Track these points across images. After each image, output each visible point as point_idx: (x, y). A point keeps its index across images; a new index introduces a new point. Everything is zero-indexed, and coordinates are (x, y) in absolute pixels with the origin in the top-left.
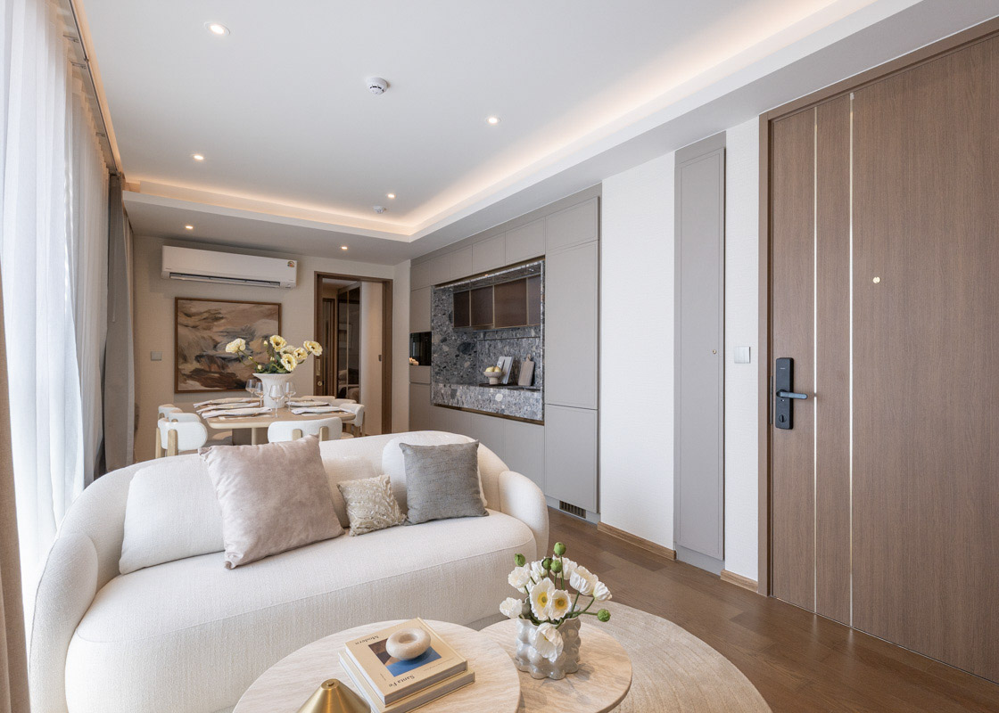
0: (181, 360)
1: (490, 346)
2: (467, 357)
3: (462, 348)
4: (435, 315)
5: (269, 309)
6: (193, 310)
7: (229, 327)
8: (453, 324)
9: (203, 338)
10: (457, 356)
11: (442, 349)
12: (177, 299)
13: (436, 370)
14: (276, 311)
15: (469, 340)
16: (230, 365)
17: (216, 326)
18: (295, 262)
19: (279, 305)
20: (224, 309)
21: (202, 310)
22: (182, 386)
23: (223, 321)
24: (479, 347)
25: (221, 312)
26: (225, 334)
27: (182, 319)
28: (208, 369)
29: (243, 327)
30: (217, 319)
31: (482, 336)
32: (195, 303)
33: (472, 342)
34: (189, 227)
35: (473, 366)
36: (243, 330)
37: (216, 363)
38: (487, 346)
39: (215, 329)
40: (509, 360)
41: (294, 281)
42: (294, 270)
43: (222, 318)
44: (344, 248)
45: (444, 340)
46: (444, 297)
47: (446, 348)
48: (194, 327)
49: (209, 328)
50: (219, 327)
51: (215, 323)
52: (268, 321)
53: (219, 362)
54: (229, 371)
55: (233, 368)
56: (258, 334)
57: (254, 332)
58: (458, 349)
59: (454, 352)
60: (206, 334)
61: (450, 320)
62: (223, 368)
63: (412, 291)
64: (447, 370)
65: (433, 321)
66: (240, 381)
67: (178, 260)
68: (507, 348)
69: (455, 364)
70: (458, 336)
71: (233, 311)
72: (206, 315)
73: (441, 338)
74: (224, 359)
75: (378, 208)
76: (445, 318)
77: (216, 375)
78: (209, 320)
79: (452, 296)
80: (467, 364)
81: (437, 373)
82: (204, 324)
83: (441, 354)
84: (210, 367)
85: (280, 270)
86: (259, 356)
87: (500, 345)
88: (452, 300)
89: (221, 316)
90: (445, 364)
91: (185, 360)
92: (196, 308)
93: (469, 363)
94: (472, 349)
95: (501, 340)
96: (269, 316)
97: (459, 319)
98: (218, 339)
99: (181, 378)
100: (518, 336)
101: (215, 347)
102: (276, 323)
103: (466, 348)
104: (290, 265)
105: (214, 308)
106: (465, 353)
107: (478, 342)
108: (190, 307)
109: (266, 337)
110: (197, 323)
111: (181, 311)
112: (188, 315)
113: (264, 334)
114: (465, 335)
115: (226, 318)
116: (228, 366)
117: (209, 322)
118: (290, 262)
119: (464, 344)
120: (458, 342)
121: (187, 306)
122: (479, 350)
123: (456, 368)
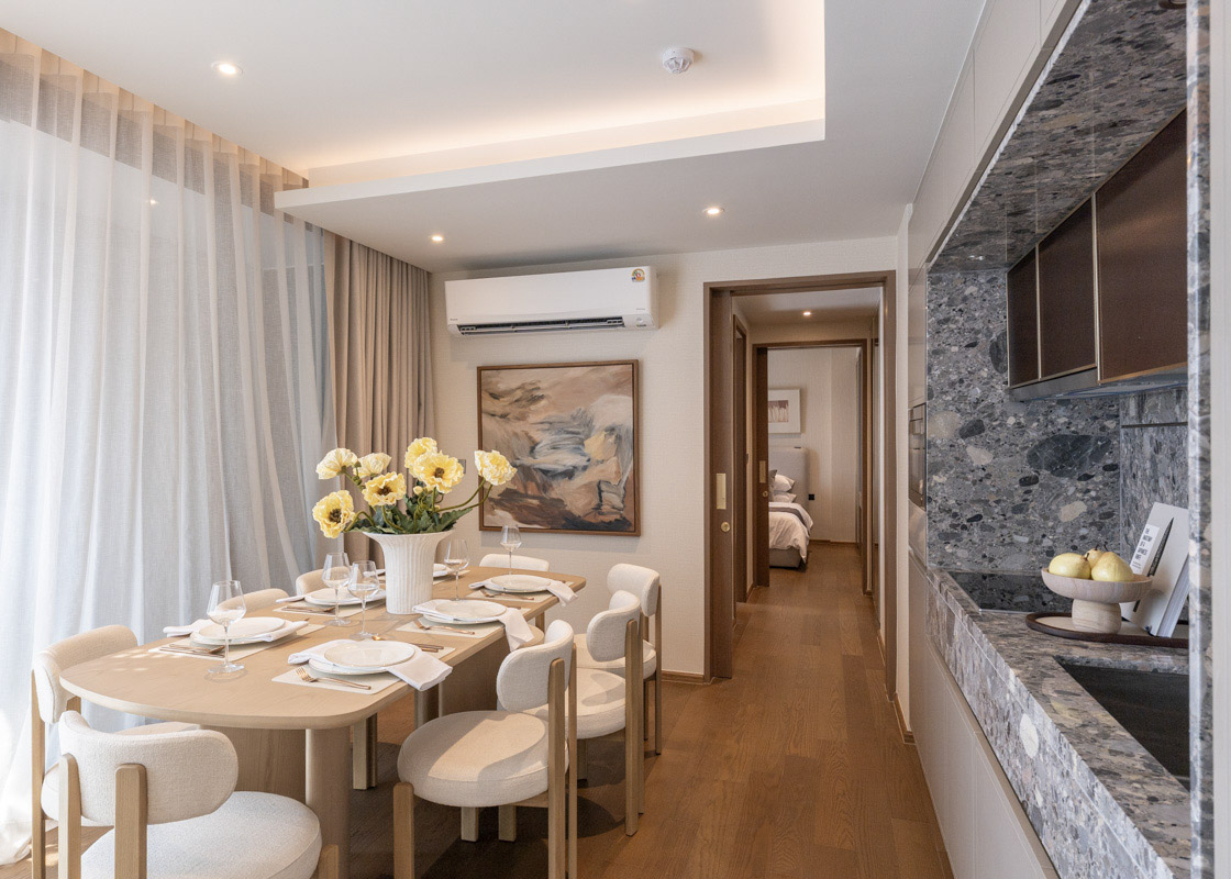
1: (1159, 448)
2: (1070, 486)
3: (1048, 453)
4: (935, 353)
5: (616, 375)
6: (502, 387)
7: (553, 414)
8: (1007, 376)
9: (516, 434)
10: (1026, 482)
11: (966, 460)
12: (480, 370)
13: (945, 526)
14: (632, 376)
15: (1080, 426)
16: (554, 483)
17: (537, 413)
18: (646, 270)
19: (635, 365)
20: (545, 379)
21: (514, 385)
22: (490, 520)
23: (543, 402)
24: (1125, 449)
25: (540, 385)
26: (546, 426)
27: (488, 404)
28: (522, 491)
29: (574, 412)
30: (535, 400)
31: (1133, 411)
32: (503, 373)
33: (1093, 430)
34: (437, 238)
35: (1101, 519)
36: (574, 418)
37: (532, 479)
39: (532, 418)
41: (651, 311)
42: (645, 288)
43: (542, 397)
44: (714, 211)
45: (973, 430)
46: (971, 290)
47: (978, 456)
48: (503, 416)
49: (522, 417)
50: (539, 413)
51: (533, 407)
52: (615, 397)
53: (538, 477)
54: (554, 494)
55: (560, 490)
56: (599, 423)
57: (591, 421)
58: (1033, 458)
59: (1015, 468)
60: (519, 427)
61: (996, 360)
62: (545, 490)
64: (984, 528)
65: (929, 369)
66: (569, 513)
69: (1018, 509)
70: (1031, 415)
71: (559, 383)
72: (519, 394)
73: (959, 421)
74: (545, 472)
76: (979, 358)
77: (535, 502)
78: (524, 403)
79: (1003, 279)
80: (1072, 511)
81: (946, 537)
82: (515, 411)
83: (962, 476)
84: (525, 487)
85: (617, 293)
86: (600, 467)
88: (1002, 294)
89: (539, 393)
90: (978, 509)
92: (506, 382)
93: (1079, 508)
94: (1096, 456)
96: (616, 387)
98: (537, 436)
99: (487, 505)
101: (532, 449)
102: (627, 401)
103: (1070, 454)
104: (637, 277)
105: (529, 380)
106: (1059, 473)
107: (1122, 431)
108: (498, 383)
109: (611, 430)
110: (508, 409)
111: (486, 391)
112: (495, 396)
113: (609, 424)
114: (1061, 411)
115: (548, 397)
116: (551, 486)
117: (524, 406)
118: (635, 273)
119: (1057, 439)
120: (1034, 434)
121: (494, 380)
122: (1127, 463)
123: (1025, 523)
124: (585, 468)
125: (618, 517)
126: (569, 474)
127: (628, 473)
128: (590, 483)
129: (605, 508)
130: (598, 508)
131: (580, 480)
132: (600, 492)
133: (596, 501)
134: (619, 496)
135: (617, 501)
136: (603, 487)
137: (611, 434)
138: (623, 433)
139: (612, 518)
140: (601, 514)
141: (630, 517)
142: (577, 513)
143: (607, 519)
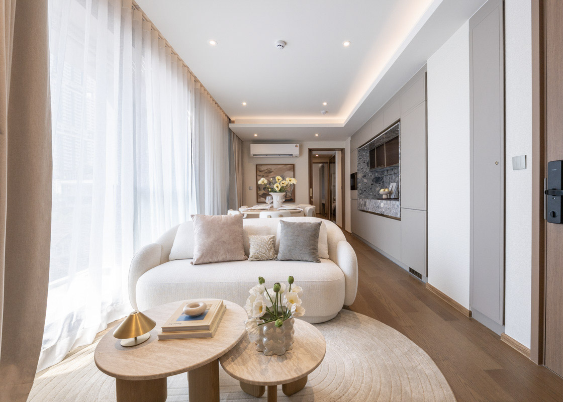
0: (258, 190)
2: (378, 185)
3: (375, 180)
4: (359, 164)
5: (290, 167)
6: (262, 169)
8: (369, 168)
10: (372, 184)
11: (362, 182)
12: (257, 165)
13: (360, 192)
14: (293, 167)
15: (379, 176)
18: (298, 145)
19: (294, 165)
20: (273, 168)
21: (265, 169)
22: (259, 200)
23: (272, 173)
24: (385, 179)
27: (259, 173)
31: (386, 173)
32: (262, 166)
33: (381, 176)
34: (256, 135)
38: (388, 178)
39: (270, 177)
40: (395, 184)
41: (298, 154)
42: (298, 148)
44: (317, 135)
45: (364, 176)
46: (364, 154)
47: (365, 181)
48: (263, 176)
52: (290, 172)
58: (373, 181)
59: (370, 182)
60: (267, 179)
61: (368, 165)
63: (351, 152)
64: (366, 192)
65: (358, 166)
67: (256, 149)
69: (371, 189)
70: (372, 174)
71: (276, 169)
72: (266, 171)
73: (362, 175)
75: (323, 111)
76: (365, 165)
79: (369, 152)
80: (378, 189)
81: (361, 194)
82: (266, 175)
85: (293, 149)
88: (368, 154)
89: (272, 170)
90: (365, 189)
91: (260, 190)
92: (263, 168)
94: (381, 180)
96: (290, 170)
97: (372, 165)
99: (259, 197)
101: (270, 184)
102: (292, 173)
103: (378, 180)
104: (296, 146)
105: (269, 168)
106: (376, 183)
107: (384, 176)
110: (263, 174)
111: (258, 170)
112: (260, 171)
114: (376, 173)
115: (274, 172)
117: (268, 174)
119: (376, 178)
120: (373, 177)
121: (260, 168)
122: (385, 181)
127: (292, 189)
129: (287, 196)
135: (290, 195)
136: (287, 192)
139: (289, 198)
140: (287, 198)
141: (293, 198)
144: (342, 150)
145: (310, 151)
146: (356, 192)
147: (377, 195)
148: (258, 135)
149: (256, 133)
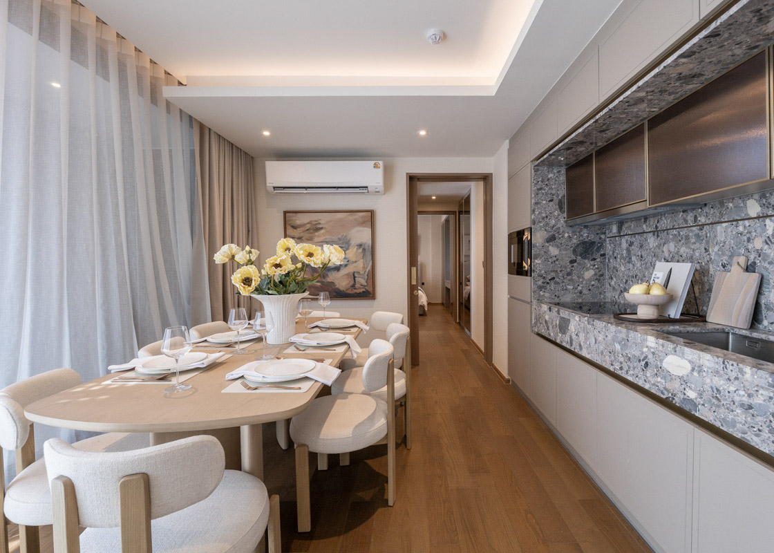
1: (631, 244)
2: (588, 263)
3: (580, 249)
4: (537, 203)
5: (362, 217)
6: (298, 222)
7: (328, 237)
8: (565, 215)
10: (572, 262)
11: (549, 253)
12: (285, 213)
13: (540, 283)
14: (370, 218)
15: (592, 237)
16: (329, 274)
17: (319, 236)
18: (381, 163)
19: (372, 212)
20: (323, 219)
21: (306, 222)
23: (322, 231)
24: (609, 247)
25: (320, 222)
27: (290, 231)
29: (340, 236)
30: (318, 230)
31: (615, 229)
32: (299, 215)
33: (597, 239)
34: (266, 133)
35: (600, 277)
36: (340, 239)
38: (624, 245)
41: (382, 184)
42: (380, 172)
43: (322, 228)
44: (423, 133)
45: (551, 239)
46: (551, 175)
47: (554, 251)
48: (300, 238)
49: (311, 239)
51: (316, 234)
52: (361, 229)
54: (329, 280)
55: (332, 277)
56: (353, 242)
57: (349, 241)
58: (574, 251)
59: (568, 256)
61: (561, 208)
62: (324, 277)
63: (510, 178)
64: (556, 283)
65: (533, 212)
66: (338, 289)
68: (671, 246)
69: (569, 274)
70: (574, 232)
71: (331, 221)
72: (308, 226)
73: (546, 235)
76: (553, 206)
77: (319, 284)
78: (311, 231)
79: (563, 171)
80: (589, 274)
81: (540, 288)
82: (307, 235)
83: (547, 260)
85: (367, 173)
86: (354, 264)
87: (652, 241)
88: (563, 178)
89: (320, 226)
90: (553, 275)
92: (300, 220)
93: (592, 272)
94: (598, 249)
95: (656, 232)
96: (362, 224)
97: (575, 205)
100: (702, 220)
102: (369, 230)
103: (587, 250)
104: (376, 166)
105: (314, 219)
106: (584, 258)
107: (608, 240)
108: (296, 220)
109: (360, 246)
110: (302, 234)
111: (289, 224)
112: (294, 227)
113: (359, 242)
114: (585, 231)
115: (325, 228)
116: (327, 275)
117: (312, 233)
118: (375, 164)
119: (584, 243)
120: (575, 241)
121: (293, 218)
122: (611, 253)
123: (571, 280)
124: (346, 265)
125: (364, 290)
126: (337, 268)
127: (369, 267)
128: (349, 273)
129: (357, 286)
130: (353, 286)
131: (343, 272)
132: (355, 277)
133: (352, 282)
134: (364, 279)
135: (364, 282)
136: (356, 275)
137: (360, 248)
138: (366, 247)
139: (361, 290)
140: (356, 289)
141: (370, 290)
142: (342, 289)
143: (358, 291)
144: (486, 179)
145: (413, 179)
146: (525, 282)
147: (585, 291)
148: (271, 132)
149: (267, 129)
